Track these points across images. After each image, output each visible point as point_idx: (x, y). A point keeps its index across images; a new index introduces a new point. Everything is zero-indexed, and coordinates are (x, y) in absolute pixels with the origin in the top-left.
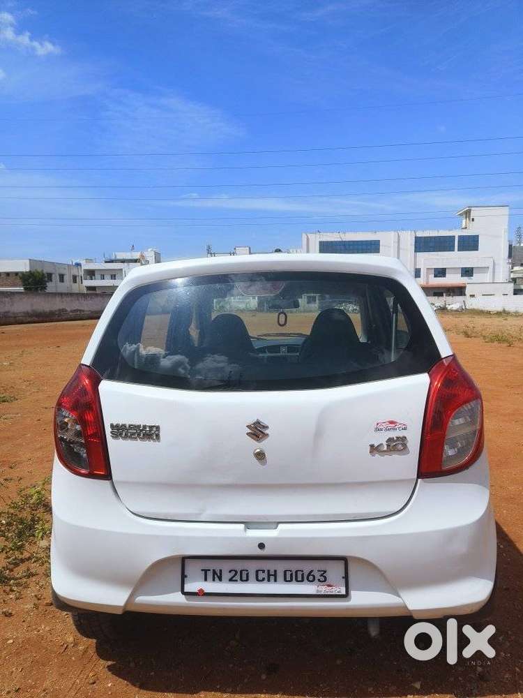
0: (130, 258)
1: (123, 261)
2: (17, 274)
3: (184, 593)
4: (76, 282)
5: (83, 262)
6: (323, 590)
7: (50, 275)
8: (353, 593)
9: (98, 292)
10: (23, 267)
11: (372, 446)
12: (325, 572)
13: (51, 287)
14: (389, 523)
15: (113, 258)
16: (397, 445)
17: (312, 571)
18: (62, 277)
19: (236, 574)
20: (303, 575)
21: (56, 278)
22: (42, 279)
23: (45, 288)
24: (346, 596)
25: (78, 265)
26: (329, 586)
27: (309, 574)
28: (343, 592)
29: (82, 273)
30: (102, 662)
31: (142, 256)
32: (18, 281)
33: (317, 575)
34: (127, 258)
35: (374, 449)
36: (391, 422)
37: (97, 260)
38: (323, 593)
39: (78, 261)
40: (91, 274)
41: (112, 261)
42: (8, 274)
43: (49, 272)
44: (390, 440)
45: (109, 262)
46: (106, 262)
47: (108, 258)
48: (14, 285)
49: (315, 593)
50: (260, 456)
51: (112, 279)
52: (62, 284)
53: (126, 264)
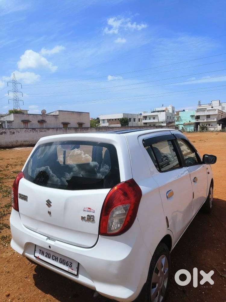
0: (161, 110)
1: (158, 112)
2: (118, 119)
3: (35, 256)
4: (140, 121)
5: (143, 113)
6: (70, 270)
7: (130, 119)
8: (80, 275)
9: (148, 125)
10: (121, 116)
11: (82, 217)
12: (72, 263)
13: (130, 124)
14: (88, 251)
15: (154, 110)
16: (90, 219)
17: (68, 262)
18: (134, 120)
19: (47, 255)
20: (65, 262)
21: (132, 120)
22: (127, 121)
23: (128, 124)
24: (77, 276)
25: (141, 114)
26: (72, 269)
27: (67, 263)
28: (76, 274)
29: (142, 117)
30: (34, 272)
31: (167, 109)
32: (119, 122)
33: (69, 264)
34: (160, 110)
35: (83, 218)
36: (89, 208)
37: (148, 112)
38: (70, 271)
39: (141, 113)
40: (145, 117)
41: (154, 112)
42: (116, 119)
43: (130, 118)
44: (88, 216)
45: (153, 112)
46: (152, 112)
47: (152, 111)
48: (118, 124)
49: (67, 270)
50: (50, 213)
51: (153, 119)
52: (135, 122)
53: (159, 113)
